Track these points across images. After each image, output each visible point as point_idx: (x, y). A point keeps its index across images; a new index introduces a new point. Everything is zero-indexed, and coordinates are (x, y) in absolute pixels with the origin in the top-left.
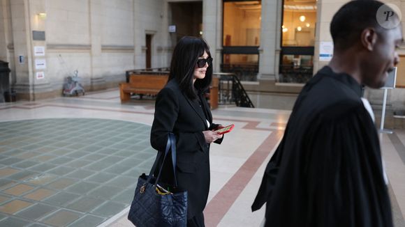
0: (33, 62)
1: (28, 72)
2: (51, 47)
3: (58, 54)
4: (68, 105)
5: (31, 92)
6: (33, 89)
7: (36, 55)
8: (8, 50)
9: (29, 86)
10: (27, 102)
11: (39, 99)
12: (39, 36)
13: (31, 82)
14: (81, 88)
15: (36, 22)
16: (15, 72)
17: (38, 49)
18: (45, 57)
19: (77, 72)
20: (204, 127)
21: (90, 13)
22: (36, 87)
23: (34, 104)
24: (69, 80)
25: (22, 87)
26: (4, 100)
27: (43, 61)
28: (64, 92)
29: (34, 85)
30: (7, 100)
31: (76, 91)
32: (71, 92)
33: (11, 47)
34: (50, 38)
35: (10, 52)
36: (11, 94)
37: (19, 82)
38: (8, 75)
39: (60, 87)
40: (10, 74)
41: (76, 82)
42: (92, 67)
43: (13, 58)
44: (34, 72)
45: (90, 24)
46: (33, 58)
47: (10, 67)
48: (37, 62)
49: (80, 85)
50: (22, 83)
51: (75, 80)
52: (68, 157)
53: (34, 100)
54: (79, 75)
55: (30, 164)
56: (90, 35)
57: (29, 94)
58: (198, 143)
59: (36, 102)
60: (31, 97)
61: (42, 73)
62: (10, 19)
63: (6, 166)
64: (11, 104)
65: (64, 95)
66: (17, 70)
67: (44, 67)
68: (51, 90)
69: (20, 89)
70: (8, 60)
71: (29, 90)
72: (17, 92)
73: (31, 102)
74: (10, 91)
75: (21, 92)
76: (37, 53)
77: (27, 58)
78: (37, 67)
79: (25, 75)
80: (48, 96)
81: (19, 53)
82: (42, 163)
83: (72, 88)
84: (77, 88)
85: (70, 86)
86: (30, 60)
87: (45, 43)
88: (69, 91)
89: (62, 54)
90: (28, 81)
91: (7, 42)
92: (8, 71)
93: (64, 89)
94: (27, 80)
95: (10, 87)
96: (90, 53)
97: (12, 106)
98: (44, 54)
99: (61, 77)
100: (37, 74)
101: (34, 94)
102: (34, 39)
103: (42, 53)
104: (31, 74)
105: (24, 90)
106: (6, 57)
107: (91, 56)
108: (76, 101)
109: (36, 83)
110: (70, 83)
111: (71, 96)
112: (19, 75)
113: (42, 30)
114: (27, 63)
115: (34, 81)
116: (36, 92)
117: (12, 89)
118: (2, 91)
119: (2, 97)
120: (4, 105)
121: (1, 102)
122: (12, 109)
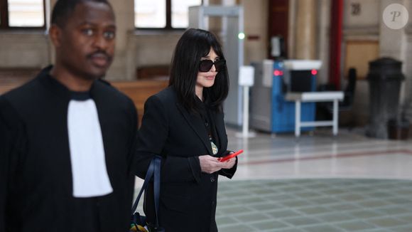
8: (405, 38)
26: (386, 135)
30: (392, 135)
35: (409, 41)
36: (400, 124)
38: (398, 87)
40: (403, 86)
47: (404, 70)
64: (398, 145)
70: (402, 57)
74: (399, 118)
92: (399, 78)
95: (400, 111)
97: (398, 147)
106: (398, 51)
117: (403, 115)
118: (385, 115)
119: (383, 129)
120: (384, 144)
121: (381, 138)
122: (398, 156)
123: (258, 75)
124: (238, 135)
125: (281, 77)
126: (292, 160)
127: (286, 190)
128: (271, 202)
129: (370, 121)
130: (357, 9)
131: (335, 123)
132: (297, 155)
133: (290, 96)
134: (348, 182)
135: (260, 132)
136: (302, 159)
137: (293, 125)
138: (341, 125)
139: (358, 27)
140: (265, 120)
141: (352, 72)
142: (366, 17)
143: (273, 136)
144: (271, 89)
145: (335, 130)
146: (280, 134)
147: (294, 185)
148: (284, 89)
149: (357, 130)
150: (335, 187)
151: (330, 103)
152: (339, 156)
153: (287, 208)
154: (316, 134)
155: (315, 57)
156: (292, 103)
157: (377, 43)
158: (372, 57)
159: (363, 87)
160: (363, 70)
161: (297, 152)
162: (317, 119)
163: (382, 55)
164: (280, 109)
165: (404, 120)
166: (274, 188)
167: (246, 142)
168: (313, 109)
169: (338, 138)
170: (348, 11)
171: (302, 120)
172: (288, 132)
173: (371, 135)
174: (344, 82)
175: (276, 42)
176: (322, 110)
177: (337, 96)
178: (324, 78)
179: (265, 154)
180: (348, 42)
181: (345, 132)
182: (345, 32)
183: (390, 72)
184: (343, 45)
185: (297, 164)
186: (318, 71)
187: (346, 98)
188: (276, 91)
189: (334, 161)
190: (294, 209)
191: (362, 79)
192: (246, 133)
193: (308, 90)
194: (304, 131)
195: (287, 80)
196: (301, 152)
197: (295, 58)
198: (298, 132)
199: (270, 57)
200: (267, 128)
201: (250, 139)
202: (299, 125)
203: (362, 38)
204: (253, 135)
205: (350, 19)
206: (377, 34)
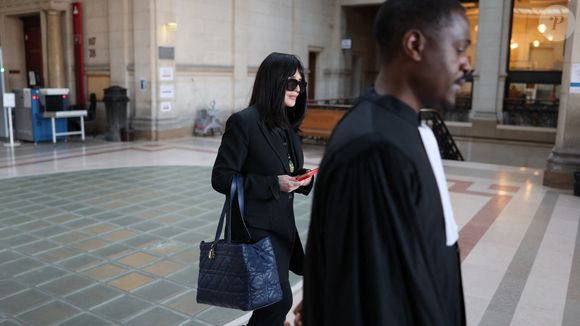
0: (157, 89)
1: (150, 102)
2: (181, 68)
3: (190, 78)
4: (201, 148)
5: (154, 128)
6: (157, 125)
7: (162, 79)
8: (127, 73)
9: (150, 120)
10: (149, 143)
11: (164, 138)
12: (167, 53)
13: (154, 116)
14: (218, 126)
15: (164, 35)
16: (134, 101)
17: (165, 71)
18: (174, 82)
19: (214, 102)
20: (282, 170)
21: (233, 22)
22: (160, 123)
23: (157, 146)
24: (204, 113)
25: (142, 122)
26: (119, 138)
27: (170, 87)
28: (197, 131)
29: (157, 120)
30: (124, 139)
31: (212, 130)
32: (205, 131)
33: (131, 68)
34: (181, 56)
35: (130, 75)
36: (128, 130)
37: (139, 115)
38: (125, 105)
39: (190, 123)
40: (129, 104)
41: (211, 117)
42: (234, 97)
43: (133, 83)
44: (158, 102)
45: (233, 37)
46: (158, 83)
47: (128, 94)
48: (163, 88)
49: (217, 121)
50: (143, 117)
51: (210, 113)
52: (201, 220)
53: (157, 140)
54: (216, 107)
55: (151, 226)
56: (233, 52)
57: (150, 132)
58: (270, 188)
59: (160, 142)
60: (154, 135)
61: (169, 104)
62: (132, 30)
63: (122, 228)
64: (128, 144)
65: (195, 134)
66: (137, 99)
67: (171, 95)
68: (179, 127)
69: (139, 125)
70: (126, 86)
71: (150, 126)
72: (137, 128)
73: (153, 143)
74: (127, 127)
75: (141, 129)
76: (164, 76)
77: (150, 83)
78: (163, 96)
79: (147, 106)
80: (175, 135)
81: (140, 76)
82: (167, 226)
83: (207, 125)
84: (213, 125)
85: (204, 122)
86: (154, 86)
87: (174, 62)
88: (202, 129)
89: (195, 78)
90: (150, 114)
91: (127, 61)
92: (124, 100)
93: (196, 126)
94: (148, 112)
95: (128, 122)
96: (233, 77)
97: (128, 146)
98: (171, 78)
99: (193, 110)
100: (163, 104)
101: (157, 132)
102: (161, 57)
103: (169, 76)
104: (154, 104)
105: (144, 125)
106: (124, 82)
107: (234, 81)
108: (211, 142)
109: (160, 117)
110: (204, 118)
111: (205, 136)
112: (140, 105)
113: (171, 46)
114: (150, 88)
115: (157, 114)
116: (160, 129)
117: (130, 124)
118: (118, 126)
119: (117, 135)
120: (119, 145)
121: (116, 141)
122: (129, 151)
123: (19, 99)
124: (7, 145)
125: (39, 101)
126: (52, 160)
127: (45, 182)
128: (33, 192)
129: (108, 130)
130: (93, 53)
131: (83, 132)
132: (56, 157)
133: (46, 114)
134: (92, 172)
135: (25, 142)
136: (59, 159)
137: (51, 135)
138: (87, 134)
139: (95, 66)
140: (28, 133)
141: (93, 96)
142: (100, 59)
143: (35, 144)
144: (31, 110)
145: (83, 137)
146: (40, 142)
147: (51, 178)
148: (42, 109)
149: (99, 136)
150: (84, 177)
151: (78, 118)
152: (87, 155)
153: (46, 195)
154: (69, 141)
155: (65, 86)
156: (49, 119)
157: (109, 76)
158: (106, 86)
159: (101, 106)
160: (100, 95)
161: (55, 154)
162: (69, 131)
163: (113, 85)
164: (40, 124)
165: (130, 128)
166: (37, 181)
167: (13, 149)
168: (66, 123)
169: (85, 143)
170: (87, 54)
171: (57, 131)
172: (46, 141)
173: (109, 139)
174: (88, 104)
175: (32, 75)
176: (73, 124)
177: (83, 113)
178: (73, 101)
179: (30, 157)
180: (88, 76)
181: (91, 138)
182: (86, 68)
183: (119, 96)
184: (85, 78)
185: (56, 162)
186: (67, 96)
187: (89, 114)
188: (35, 111)
189: (84, 158)
190: (52, 195)
191: (100, 101)
192: (12, 143)
193: (61, 109)
194: (59, 139)
195: (44, 103)
196: (58, 154)
197: (49, 87)
198: (55, 140)
199: (29, 86)
200: (31, 139)
201: (15, 147)
202: (55, 135)
203: (97, 73)
204: (18, 144)
205: (89, 60)
206: (108, 70)
